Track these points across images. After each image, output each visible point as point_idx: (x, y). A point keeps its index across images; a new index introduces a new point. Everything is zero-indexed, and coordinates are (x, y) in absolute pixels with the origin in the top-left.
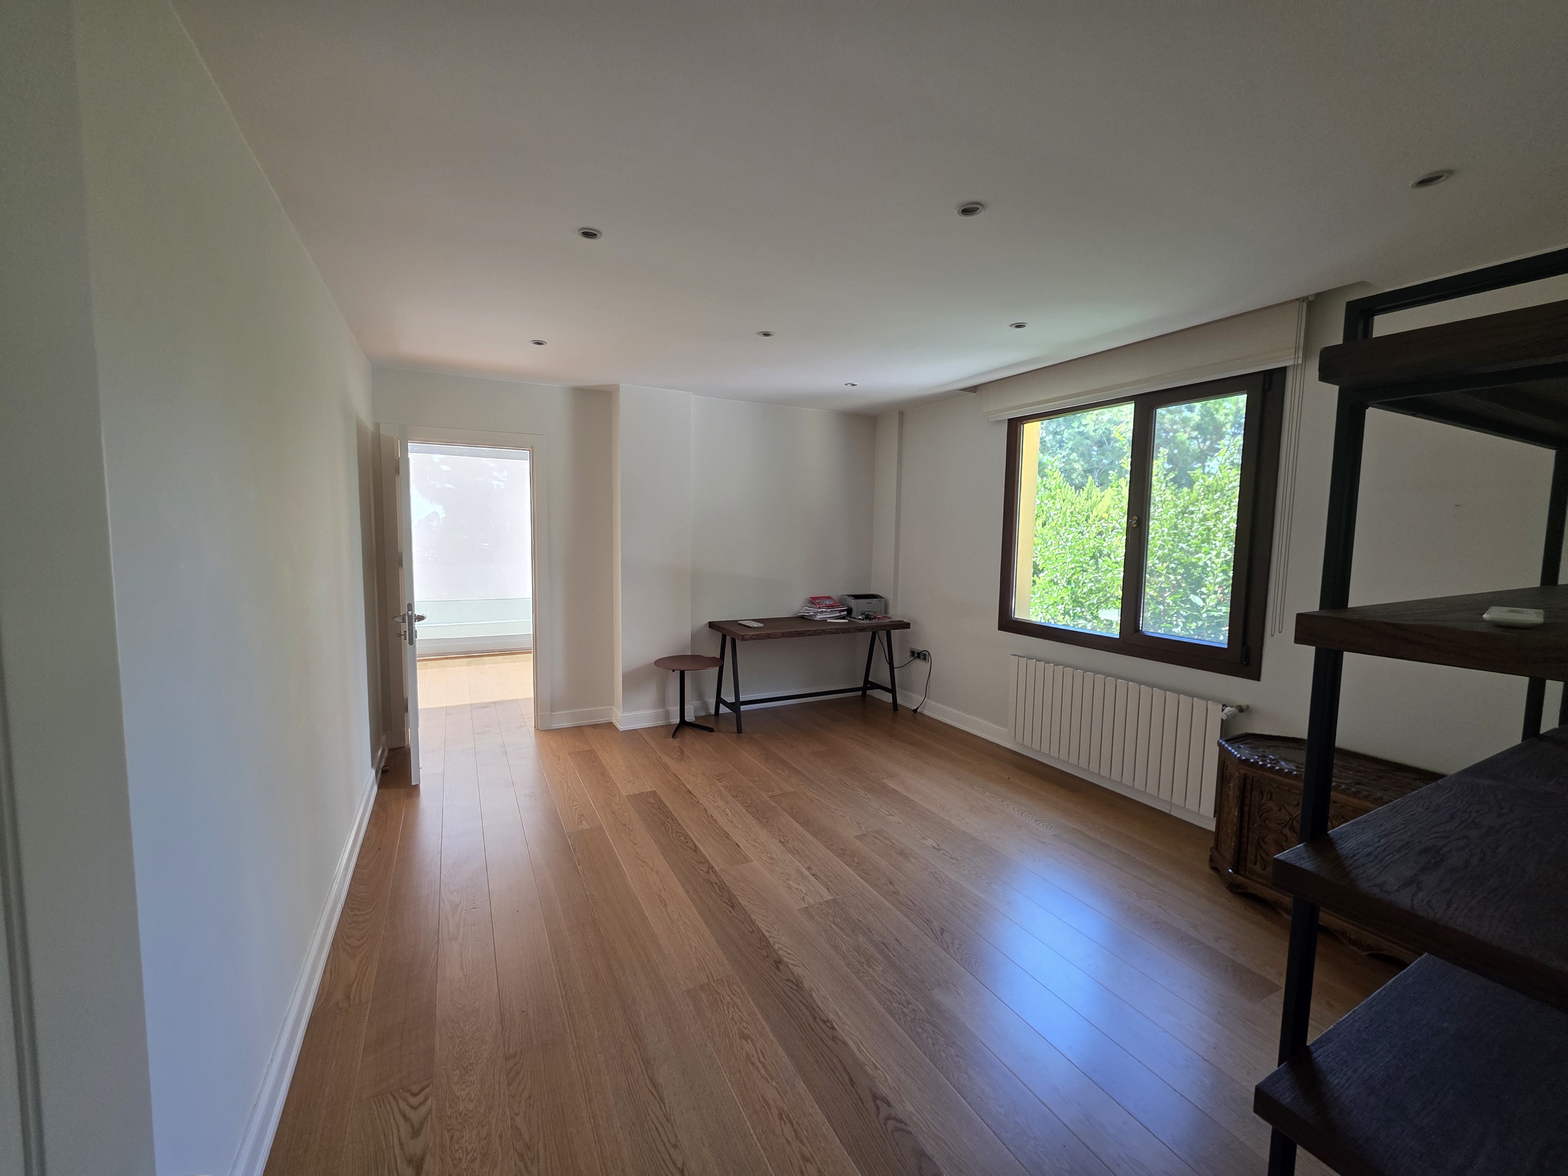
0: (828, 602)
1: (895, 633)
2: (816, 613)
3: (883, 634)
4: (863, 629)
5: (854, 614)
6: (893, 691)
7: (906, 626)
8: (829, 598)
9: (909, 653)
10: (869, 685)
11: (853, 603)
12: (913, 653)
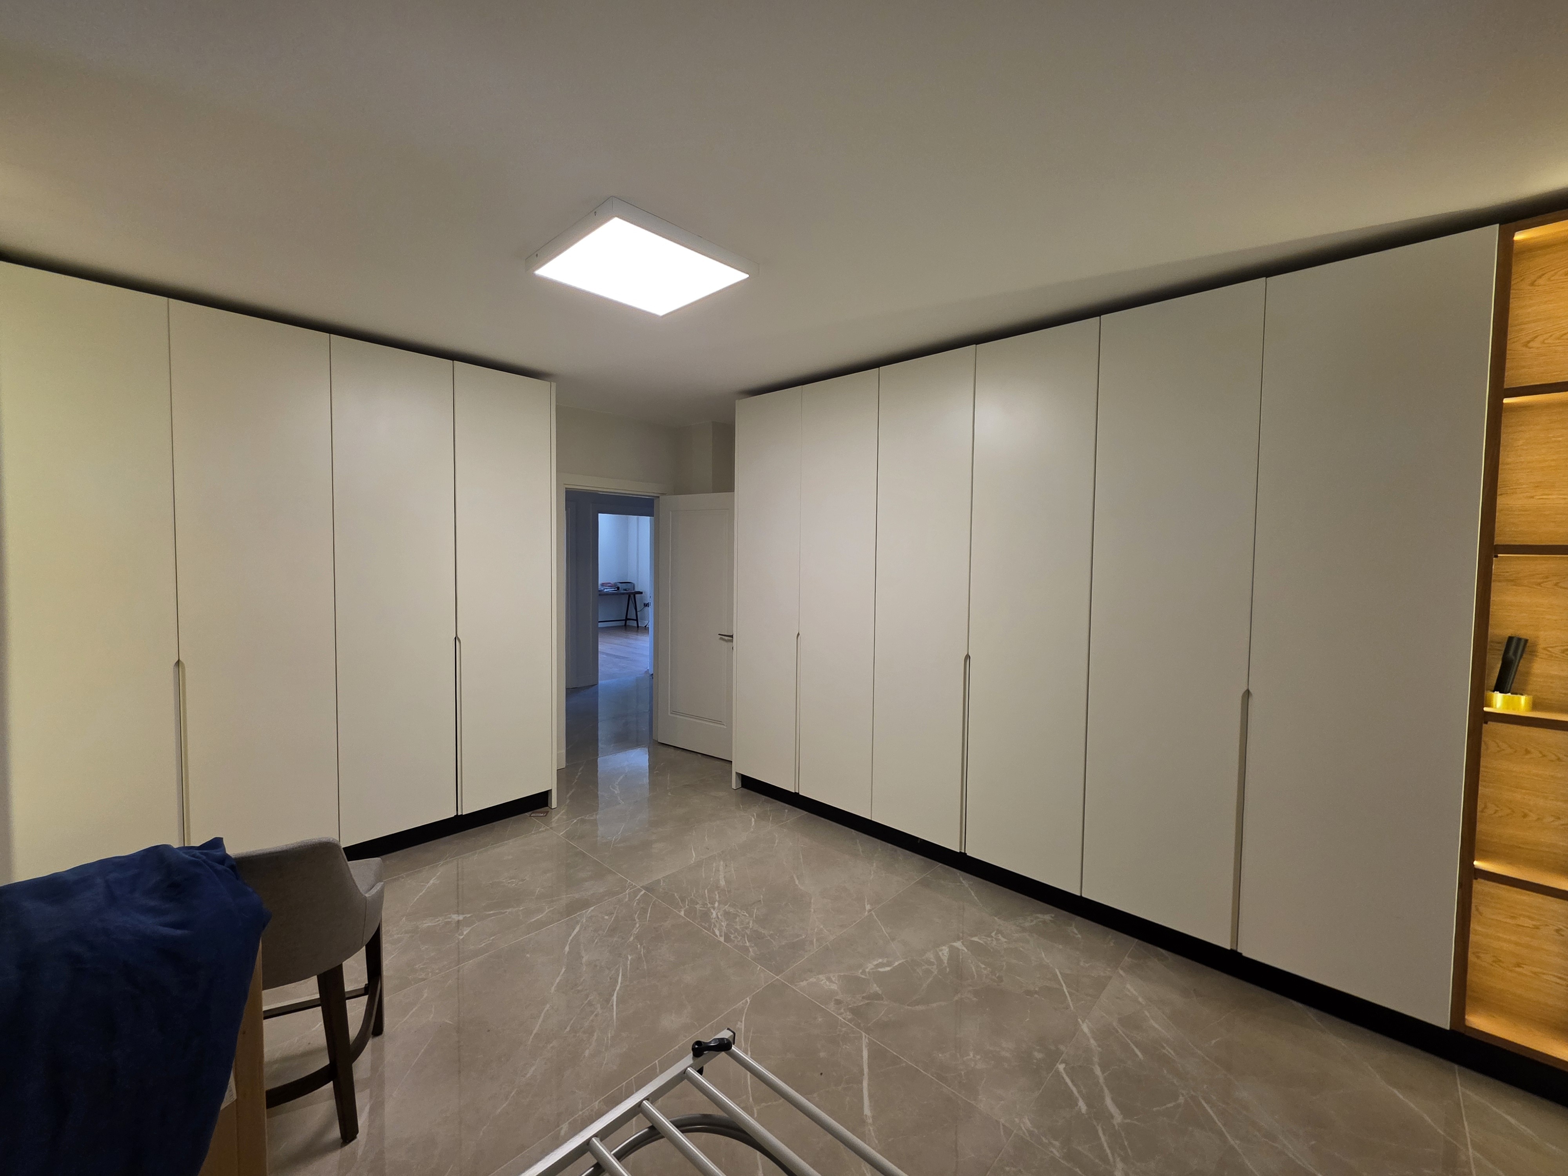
0: (609, 585)
1: (637, 596)
2: (604, 589)
3: (632, 596)
4: (623, 594)
5: (620, 589)
6: (637, 620)
7: (641, 593)
8: (610, 583)
9: (643, 604)
10: (627, 619)
11: (619, 585)
12: (645, 604)
